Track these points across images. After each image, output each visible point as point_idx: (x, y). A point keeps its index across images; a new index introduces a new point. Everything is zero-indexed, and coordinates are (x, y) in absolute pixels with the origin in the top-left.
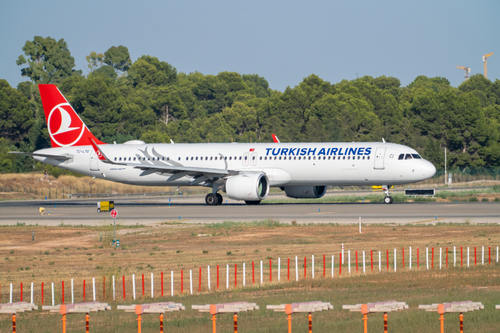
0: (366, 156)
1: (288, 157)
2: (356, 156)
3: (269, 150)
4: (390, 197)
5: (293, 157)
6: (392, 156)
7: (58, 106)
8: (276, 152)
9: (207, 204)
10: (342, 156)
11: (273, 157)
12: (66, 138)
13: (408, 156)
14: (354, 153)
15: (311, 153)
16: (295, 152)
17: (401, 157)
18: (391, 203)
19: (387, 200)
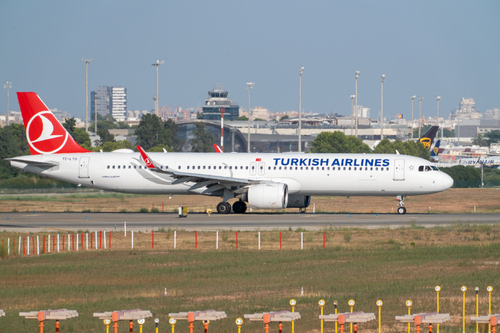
0: (385, 168)
1: (299, 167)
2: (374, 167)
3: (277, 160)
4: (404, 208)
5: (304, 167)
6: (411, 168)
7: (39, 114)
8: (285, 162)
9: (219, 212)
10: (358, 168)
11: (283, 167)
12: (48, 146)
13: (428, 168)
14: (371, 164)
15: (324, 164)
16: (307, 162)
17: (421, 169)
18: (404, 213)
19: (401, 211)
